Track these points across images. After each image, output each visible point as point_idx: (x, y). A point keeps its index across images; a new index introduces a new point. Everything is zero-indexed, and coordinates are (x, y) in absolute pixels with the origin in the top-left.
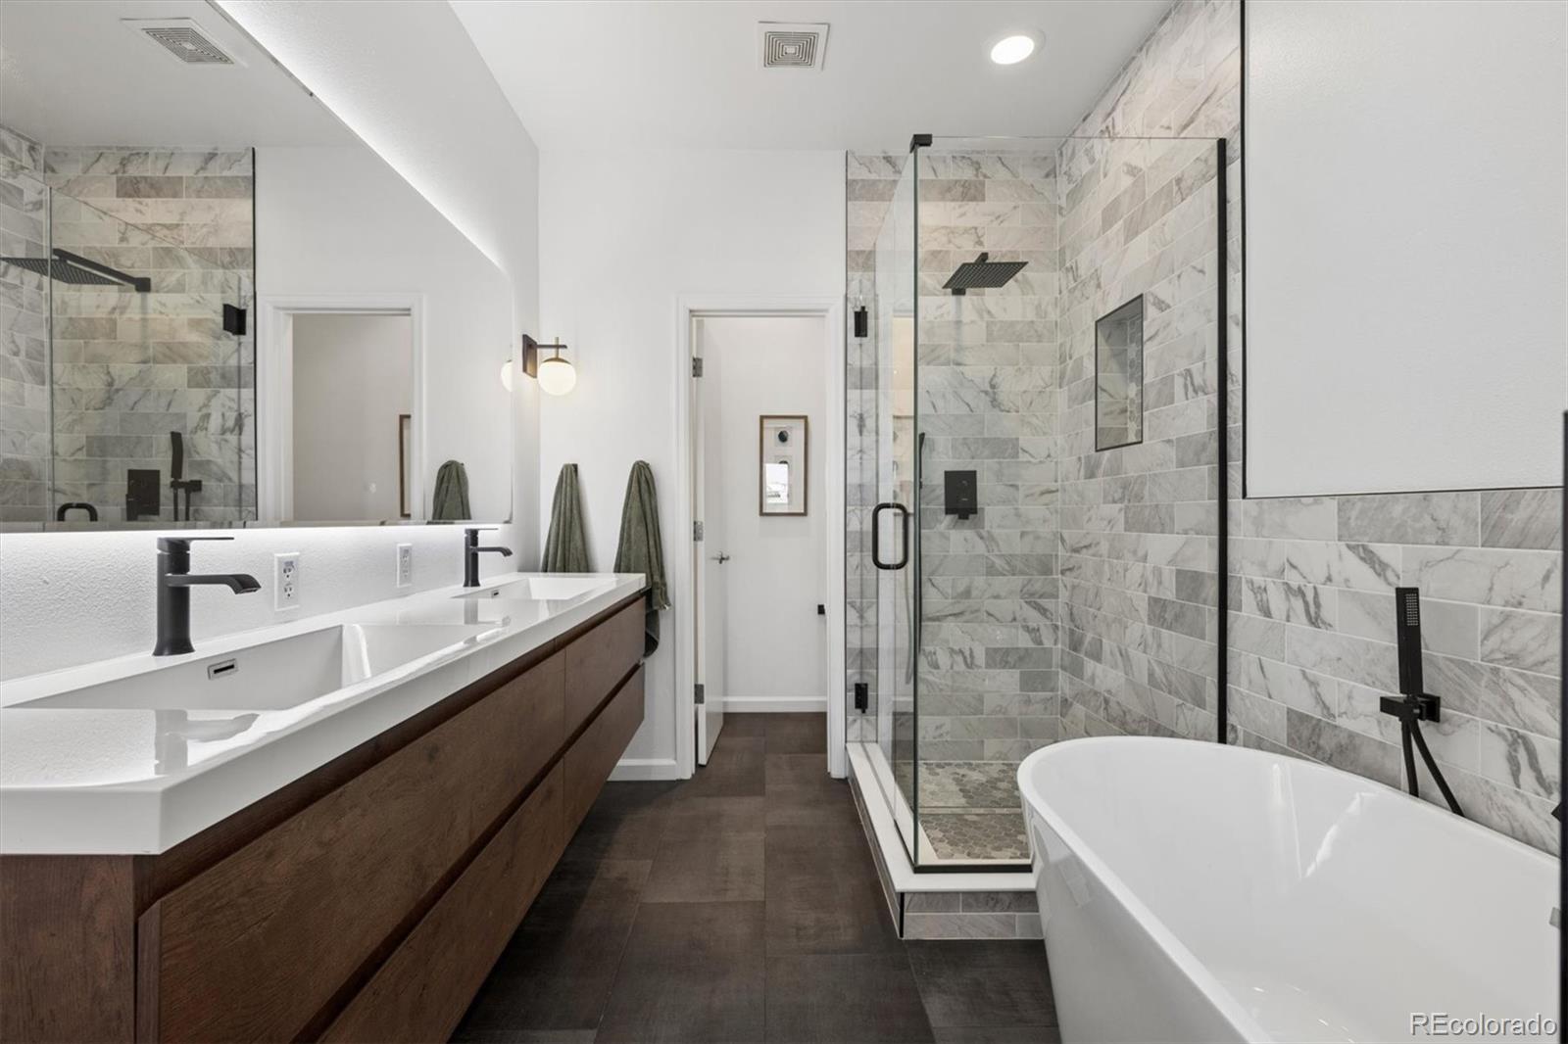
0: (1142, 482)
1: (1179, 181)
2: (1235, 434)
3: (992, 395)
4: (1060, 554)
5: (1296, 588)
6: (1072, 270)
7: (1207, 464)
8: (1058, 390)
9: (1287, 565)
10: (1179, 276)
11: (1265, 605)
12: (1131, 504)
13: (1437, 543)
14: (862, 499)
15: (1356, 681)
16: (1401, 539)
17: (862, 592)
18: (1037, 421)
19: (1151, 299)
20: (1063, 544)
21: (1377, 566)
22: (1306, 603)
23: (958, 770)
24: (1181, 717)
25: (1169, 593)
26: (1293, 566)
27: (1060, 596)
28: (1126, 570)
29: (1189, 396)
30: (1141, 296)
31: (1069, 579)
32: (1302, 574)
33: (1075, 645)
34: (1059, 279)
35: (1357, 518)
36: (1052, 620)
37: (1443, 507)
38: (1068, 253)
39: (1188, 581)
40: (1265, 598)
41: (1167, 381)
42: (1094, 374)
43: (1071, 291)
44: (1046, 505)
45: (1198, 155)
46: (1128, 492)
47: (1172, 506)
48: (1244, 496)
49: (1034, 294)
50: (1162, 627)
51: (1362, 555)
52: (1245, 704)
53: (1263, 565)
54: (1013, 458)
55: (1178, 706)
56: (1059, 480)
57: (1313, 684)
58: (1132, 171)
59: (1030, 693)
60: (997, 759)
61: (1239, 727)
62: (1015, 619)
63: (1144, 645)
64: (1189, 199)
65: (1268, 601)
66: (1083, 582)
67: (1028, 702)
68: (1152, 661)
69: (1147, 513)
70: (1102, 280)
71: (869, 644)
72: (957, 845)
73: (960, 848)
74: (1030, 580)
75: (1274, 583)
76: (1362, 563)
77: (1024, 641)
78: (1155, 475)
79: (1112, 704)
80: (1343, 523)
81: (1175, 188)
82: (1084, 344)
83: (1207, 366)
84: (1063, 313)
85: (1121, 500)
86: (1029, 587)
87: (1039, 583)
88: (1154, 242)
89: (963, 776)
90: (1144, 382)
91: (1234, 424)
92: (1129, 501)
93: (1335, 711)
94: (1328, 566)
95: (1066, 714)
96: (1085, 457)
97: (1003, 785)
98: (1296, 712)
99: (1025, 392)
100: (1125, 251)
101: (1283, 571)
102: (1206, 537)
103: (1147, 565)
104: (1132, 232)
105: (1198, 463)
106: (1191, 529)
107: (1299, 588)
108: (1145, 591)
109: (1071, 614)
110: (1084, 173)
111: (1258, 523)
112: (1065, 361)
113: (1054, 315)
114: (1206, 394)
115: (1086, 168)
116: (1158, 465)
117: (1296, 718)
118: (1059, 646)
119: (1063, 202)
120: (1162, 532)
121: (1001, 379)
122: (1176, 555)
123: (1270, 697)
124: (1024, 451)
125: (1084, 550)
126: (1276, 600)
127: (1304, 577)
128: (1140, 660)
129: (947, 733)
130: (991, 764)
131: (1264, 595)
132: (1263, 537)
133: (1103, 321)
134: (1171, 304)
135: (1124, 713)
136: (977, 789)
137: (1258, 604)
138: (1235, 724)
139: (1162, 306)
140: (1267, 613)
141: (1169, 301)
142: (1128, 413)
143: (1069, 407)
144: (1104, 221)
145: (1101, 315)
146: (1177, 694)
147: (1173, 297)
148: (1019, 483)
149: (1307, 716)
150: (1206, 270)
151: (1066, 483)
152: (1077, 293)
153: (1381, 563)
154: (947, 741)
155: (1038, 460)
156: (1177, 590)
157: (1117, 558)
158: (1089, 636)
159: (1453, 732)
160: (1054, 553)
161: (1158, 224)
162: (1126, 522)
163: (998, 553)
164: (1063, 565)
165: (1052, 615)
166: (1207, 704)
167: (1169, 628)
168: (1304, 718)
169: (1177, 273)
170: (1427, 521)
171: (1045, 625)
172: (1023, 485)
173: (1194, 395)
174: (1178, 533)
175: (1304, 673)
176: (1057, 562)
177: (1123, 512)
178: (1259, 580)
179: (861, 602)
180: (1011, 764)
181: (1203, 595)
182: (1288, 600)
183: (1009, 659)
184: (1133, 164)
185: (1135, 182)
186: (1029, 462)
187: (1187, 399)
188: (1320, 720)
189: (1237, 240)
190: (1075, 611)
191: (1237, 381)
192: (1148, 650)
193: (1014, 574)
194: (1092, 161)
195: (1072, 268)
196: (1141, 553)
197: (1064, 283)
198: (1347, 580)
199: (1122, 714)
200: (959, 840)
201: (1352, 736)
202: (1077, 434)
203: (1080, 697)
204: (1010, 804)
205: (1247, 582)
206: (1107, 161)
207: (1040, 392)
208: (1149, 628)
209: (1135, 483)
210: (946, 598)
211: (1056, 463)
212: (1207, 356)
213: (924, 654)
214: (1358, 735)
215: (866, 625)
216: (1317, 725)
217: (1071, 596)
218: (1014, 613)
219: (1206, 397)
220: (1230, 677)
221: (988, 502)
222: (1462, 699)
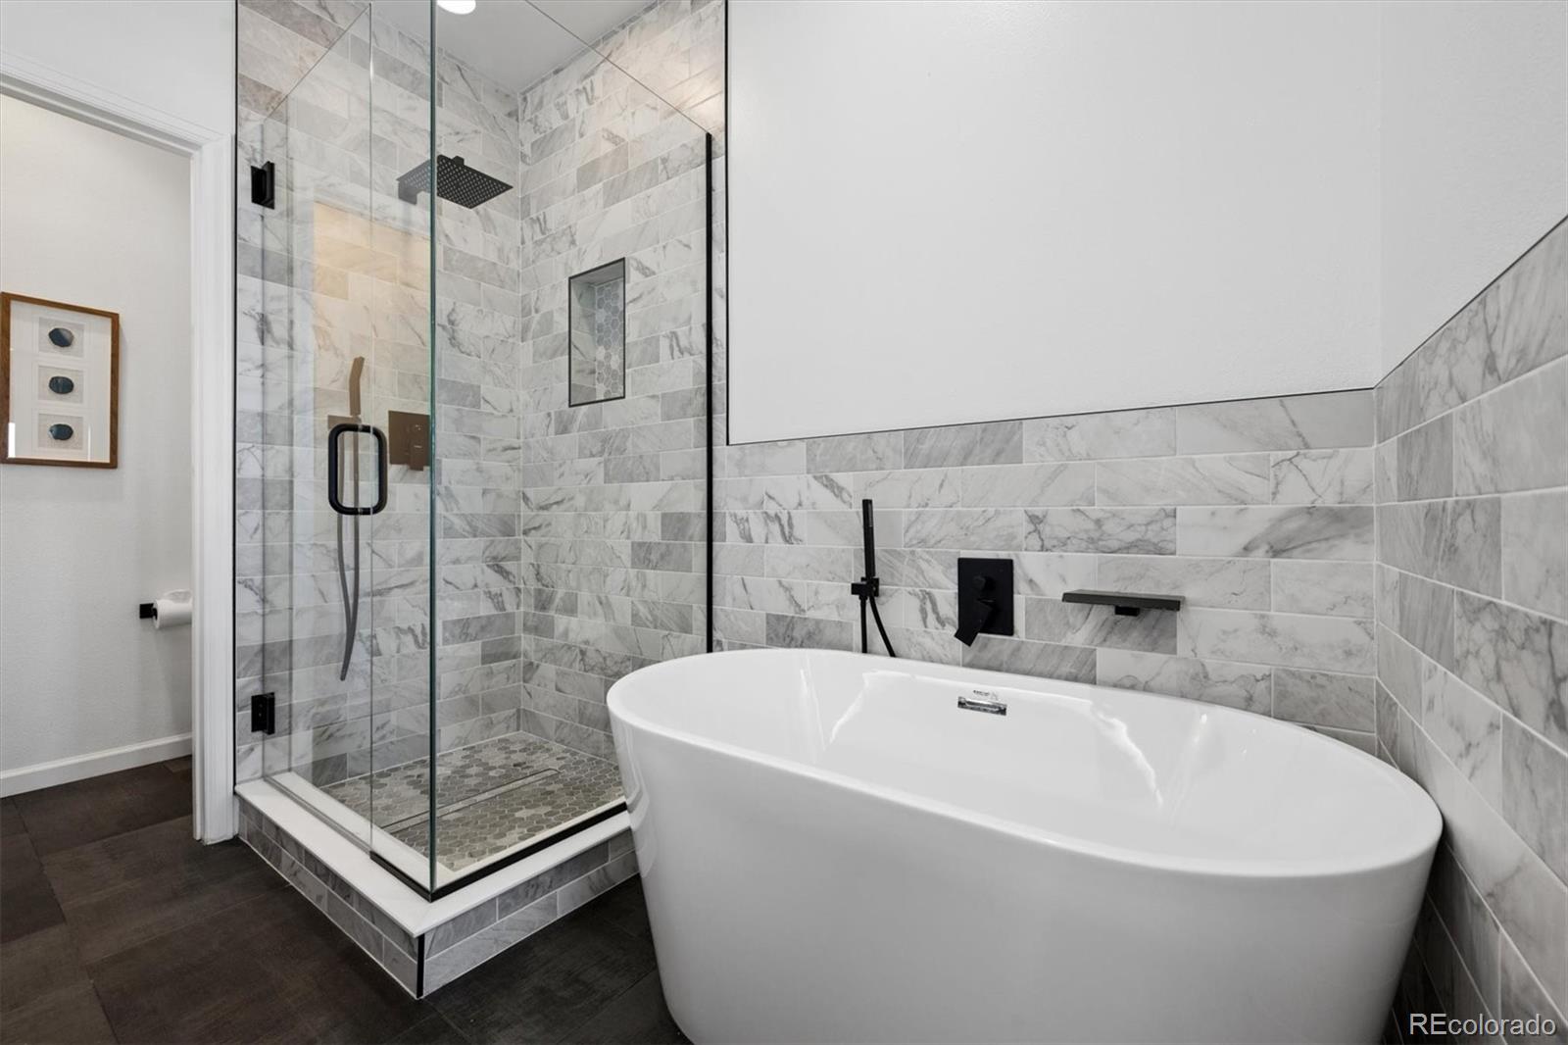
0: (624, 436)
1: (664, 161)
2: (720, 390)
3: (451, 331)
4: (522, 514)
5: (773, 515)
6: (540, 222)
7: (694, 416)
8: (521, 344)
9: (766, 497)
10: (664, 247)
11: (747, 533)
12: (612, 457)
13: (877, 469)
14: (264, 434)
15: (820, 579)
16: (853, 469)
17: (264, 566)
18: (499, 372)
19: (632, 262)
20: (527, 504)
21: (836, 490)
22: (782, 526)
23: (409, 773)
24: (668, 646)
25: (654, 535)
26: (770, 497)
27: (523, 557)
28: (606, 520)
29: (675, 357)
30: (623, 259)
31: (533, 539)
32: (778, 503)
33: (543, 603)
34: (522, 229)
35: (821, 455)
36: (514, 583)
37: (880, 442)
38: (533, 203)
39: (674, 523)
40: (747, 528)
41: (652, 342)
42: (567, 329)
43: (538, 243)
44: (509, 462)
45: (685, 142)
46: (608, 445)
47: (658, 456)
48: (728, 444)
49: (496, 234)
50: (648, 568)
51: (825, 482)
52: (729, 620)
53: (744, 500)
54: (474, 407)
55: (663, 638)
56: (522, 437)
57: (787, 589)
58: (613, 138)
59: (492, 665)
60: (457, 746)
61: (724, 640)
62: (476, 586)
63: (627, 590)
64: (676, 179)
65: (749, 529)
66: (553, 539)
67: (490, 674)
68: (636, 603)
69: (630, 463)
70: (576, 237)
71: (277, 634)
72: (451, 851)
73: (457, 852)
74: (492, 542)
75: (755, 513)
76: (824, 490)
77: (486, 609)
78: (639, 428)
79: (591, 653)
80: (811, 459)
81: (661, 167)
82: (555, 300)
83: (693, 331)
84: (526, 264)
85: (601, 453)
86: (491, 549)
87: (501, 546)
88: (638, 212)
89: (419, 776)
90: (627, 341)
91: (718, 383)
92: (610, 454)
93: (805, 606)
94: (800, 495)
95: (530, 679)
96: (556, 412)
97: (473, 770)
98: (773, 615)
99: (487, 337)
100: (605, 213)
101: (763, 502)
102: (692, 481)
103: (630, 513)
104: (613, 196)
105: (685, 416)
106: (677, 476)
107: (776, 515)
108: (628, 538)
109: (538, 574)
110: (554, 128)
111: (740, 465)
112: (530, 313)
113: (515, 264)
114: (691, 354)
115: (557, 122)
116: (642, 419)
117: (774, 620)
118: (522, 609)
119: (527, 149)
120: (648, 481)
121: (461, 316)
122: (661, 500)
123: (752, 608)
124: (487, 402)
125: (555, 506)
126: (757, 529)
127: (780, 505)
128: (623, 605)
129: (391, 733)
130: (451, 753)
131: (746, 524)
132: (746, 476)
133: (576, 279)
134: (656, 271)
135: (605, 659)
136: (446, 784)
137: (741, 533)
138: (720, 639)
139: (645, 271)
140: (749, 540)
141: (654, 268)
142: (596, 375)
143: (535, 362)
144: (579, 179)
145: (576, 272)
146: (664, 626)
147: (658, 265)
148: (482, 437)
149: (783, 616)
150: (692, 246)
151: (531, 440)
152: (546, 246)
153: (838, 487)
154: (392, 743)
155: (500, 414)
156: (663, 532)
157: (595, 510)
158: (560, 592)
159: (887, 601)
160: (516, 514)
161: (642, 195)
162: (606, 474)
163: (458, 512)
164: (525, 525)
165: (514, 577)
166: (694, 627)
167: (654, 568)
168: (779, 618)
169: (662, 244)
170: (870, 452)
171: (507, 589)
172: (485, 439)
173: (680, 355)
174: (663, 480)
175: (780, 583)
176: (519, 523)
177: (602, 465)
178: (741, 513)
179: (264, 580)
180: (473, 747)
181: (690, 533)
182: (767, 525)
183: (470, 631)
184: (615, 133)
185: (616, 150)
186: (492, 414)
187: (673, 358)
188: (793, 617)
189: (722, 224)
190: (543, 570)
191: (722, 345)
192: (631, 593)
193: (475, 536)
194: (566, 117)
195: (538, 219)
196: (623, 502)
197: (528, 233)
198: (814, 504)
199: (601, 660)
200: (450, 845)
201: (818, 622)
202: (545, 389)
203: (550, 654)
204: (489, 786)
205: (731, 516)
206: (583, 122)
207: (502, 341)
208: (633, 572)
209: (616, 436)
210: (391, 566)
211: (519, 419)
212: (692, 321)
213: (361, 640)
214: (822, 620)
215: (271, 612)
216: (791, 621)
217: (537, 557)
218: (475, 579)
219: (692, 357)
220: (716, 599)
221: (447, 453)
222: (892, 575)
